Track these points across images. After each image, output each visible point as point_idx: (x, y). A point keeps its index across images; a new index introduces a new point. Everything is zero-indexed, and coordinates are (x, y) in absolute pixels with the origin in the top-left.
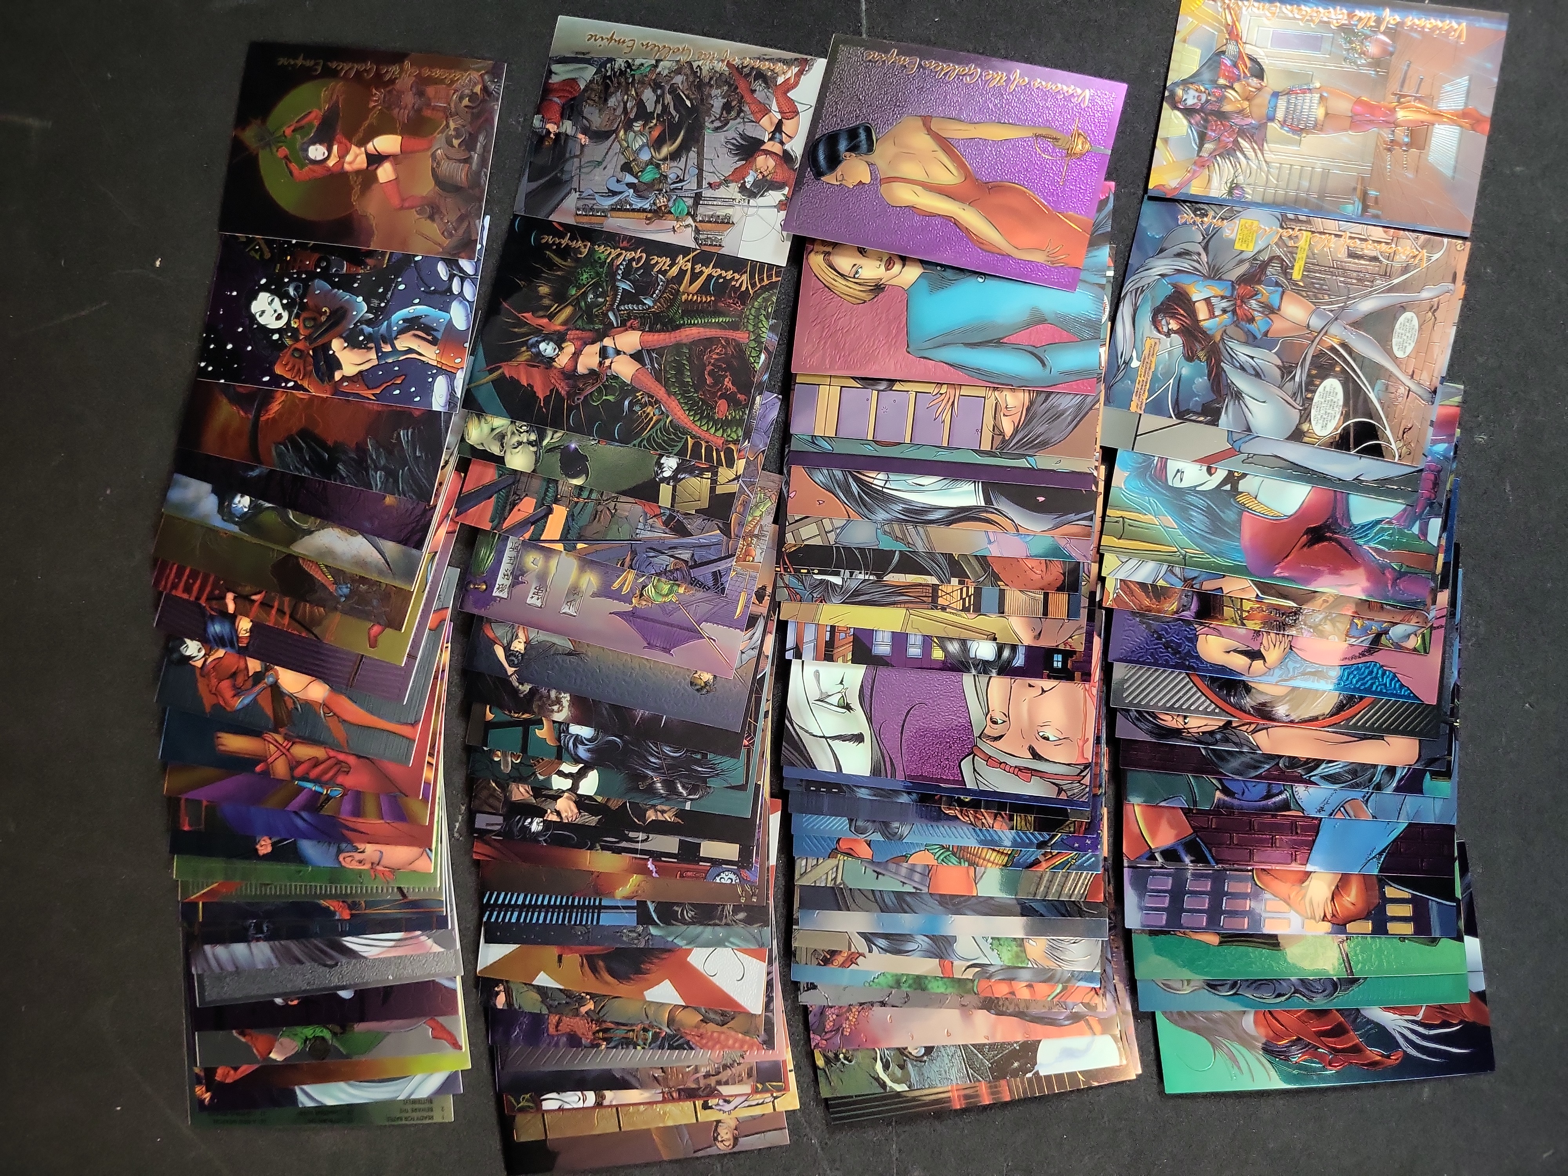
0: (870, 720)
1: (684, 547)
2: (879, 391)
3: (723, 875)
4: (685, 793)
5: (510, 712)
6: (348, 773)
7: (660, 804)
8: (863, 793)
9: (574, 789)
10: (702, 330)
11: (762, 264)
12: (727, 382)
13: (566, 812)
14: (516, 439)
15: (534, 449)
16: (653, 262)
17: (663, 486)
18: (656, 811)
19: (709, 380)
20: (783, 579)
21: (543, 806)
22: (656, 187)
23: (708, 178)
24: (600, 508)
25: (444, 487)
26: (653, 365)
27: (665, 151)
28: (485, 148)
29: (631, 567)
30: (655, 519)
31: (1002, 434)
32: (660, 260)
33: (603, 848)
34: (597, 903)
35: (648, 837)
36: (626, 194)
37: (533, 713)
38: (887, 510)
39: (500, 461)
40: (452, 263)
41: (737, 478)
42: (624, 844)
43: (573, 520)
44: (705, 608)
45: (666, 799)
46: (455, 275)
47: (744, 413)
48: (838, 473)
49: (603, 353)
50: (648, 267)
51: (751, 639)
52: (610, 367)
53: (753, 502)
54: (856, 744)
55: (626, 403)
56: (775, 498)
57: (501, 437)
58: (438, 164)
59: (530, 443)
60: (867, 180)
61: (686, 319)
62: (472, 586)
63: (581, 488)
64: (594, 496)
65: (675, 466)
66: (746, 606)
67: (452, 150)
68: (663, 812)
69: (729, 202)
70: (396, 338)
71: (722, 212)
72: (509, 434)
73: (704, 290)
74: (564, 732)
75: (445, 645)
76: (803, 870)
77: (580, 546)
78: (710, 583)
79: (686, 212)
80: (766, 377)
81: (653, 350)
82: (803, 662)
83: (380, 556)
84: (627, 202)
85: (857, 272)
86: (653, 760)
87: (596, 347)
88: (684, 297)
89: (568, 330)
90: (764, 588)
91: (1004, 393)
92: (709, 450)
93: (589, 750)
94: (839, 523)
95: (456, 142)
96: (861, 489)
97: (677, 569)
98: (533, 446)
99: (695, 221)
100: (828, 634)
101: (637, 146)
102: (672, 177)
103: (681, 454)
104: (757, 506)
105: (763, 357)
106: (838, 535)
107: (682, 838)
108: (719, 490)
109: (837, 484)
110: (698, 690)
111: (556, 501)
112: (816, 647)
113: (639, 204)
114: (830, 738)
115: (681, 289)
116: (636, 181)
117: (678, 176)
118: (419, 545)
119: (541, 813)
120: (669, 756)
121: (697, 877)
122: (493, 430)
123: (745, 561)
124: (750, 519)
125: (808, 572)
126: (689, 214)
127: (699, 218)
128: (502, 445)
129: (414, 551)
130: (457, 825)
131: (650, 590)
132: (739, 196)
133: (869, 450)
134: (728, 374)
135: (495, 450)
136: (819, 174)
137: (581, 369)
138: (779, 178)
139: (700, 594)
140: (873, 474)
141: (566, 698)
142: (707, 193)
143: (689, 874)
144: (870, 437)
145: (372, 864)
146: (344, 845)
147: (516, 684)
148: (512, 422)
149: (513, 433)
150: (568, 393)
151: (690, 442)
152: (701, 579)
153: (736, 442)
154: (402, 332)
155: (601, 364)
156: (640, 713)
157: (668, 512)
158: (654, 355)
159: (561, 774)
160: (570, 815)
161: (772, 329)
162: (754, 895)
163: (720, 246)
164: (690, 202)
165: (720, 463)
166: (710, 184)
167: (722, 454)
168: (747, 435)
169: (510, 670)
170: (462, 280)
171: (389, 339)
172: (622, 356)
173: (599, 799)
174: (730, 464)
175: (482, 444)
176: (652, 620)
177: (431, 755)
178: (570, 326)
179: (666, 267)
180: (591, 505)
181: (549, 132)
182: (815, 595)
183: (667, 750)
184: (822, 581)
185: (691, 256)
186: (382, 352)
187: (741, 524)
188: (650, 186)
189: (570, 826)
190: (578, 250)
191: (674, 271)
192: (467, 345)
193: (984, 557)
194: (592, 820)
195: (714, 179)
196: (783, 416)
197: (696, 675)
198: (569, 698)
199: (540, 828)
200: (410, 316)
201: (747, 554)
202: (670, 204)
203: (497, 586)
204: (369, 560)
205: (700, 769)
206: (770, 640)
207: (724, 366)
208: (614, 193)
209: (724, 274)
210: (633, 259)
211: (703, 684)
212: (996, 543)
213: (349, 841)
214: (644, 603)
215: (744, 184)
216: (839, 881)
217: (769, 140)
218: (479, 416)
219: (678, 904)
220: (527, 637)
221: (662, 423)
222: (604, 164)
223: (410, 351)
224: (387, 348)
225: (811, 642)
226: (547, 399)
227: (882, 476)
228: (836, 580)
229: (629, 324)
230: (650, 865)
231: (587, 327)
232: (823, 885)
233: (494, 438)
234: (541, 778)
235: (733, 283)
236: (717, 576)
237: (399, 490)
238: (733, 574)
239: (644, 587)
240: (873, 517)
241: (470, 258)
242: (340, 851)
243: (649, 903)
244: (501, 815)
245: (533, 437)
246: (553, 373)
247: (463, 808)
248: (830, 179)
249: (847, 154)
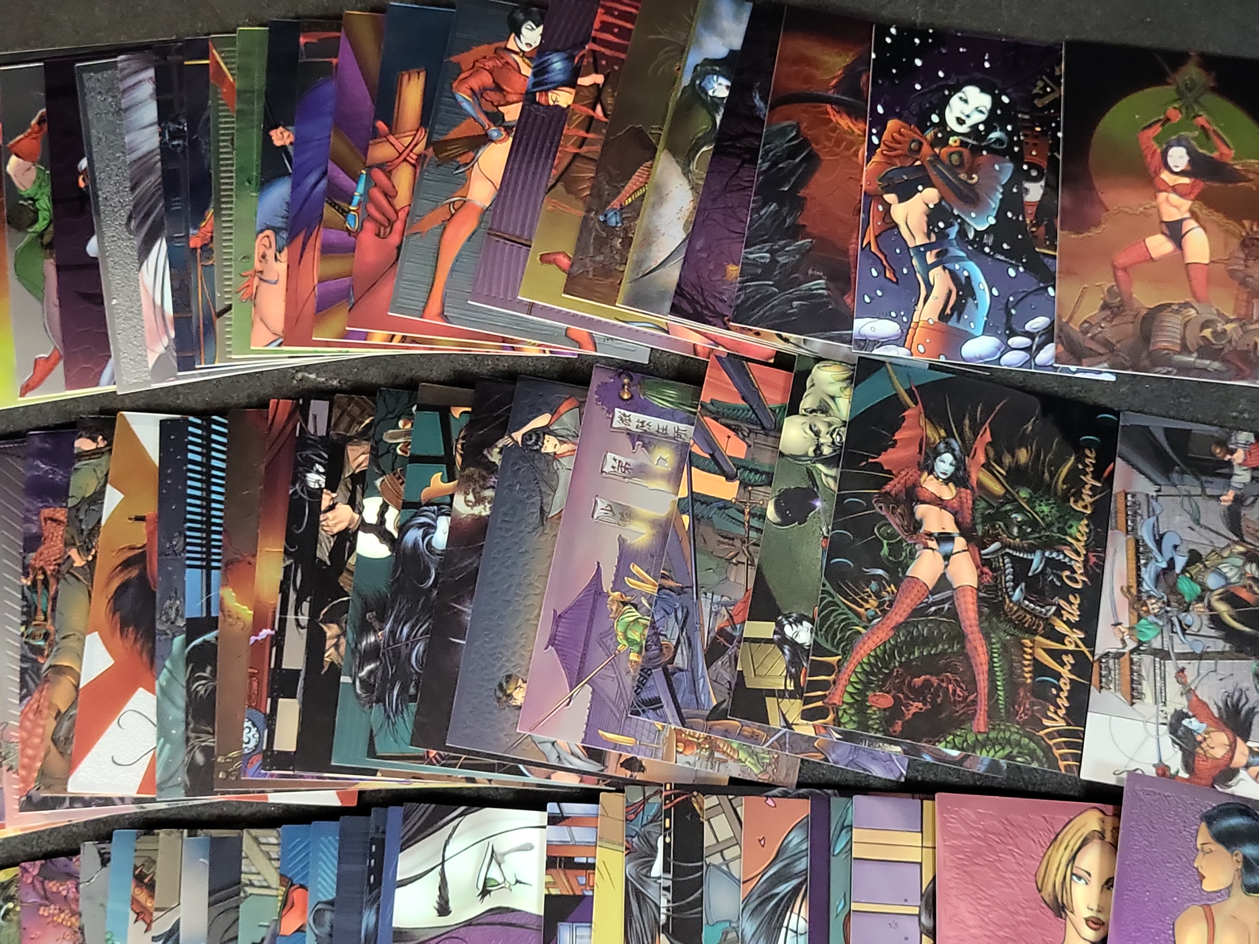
0: (469, 923)
1: (692, 658)
2: (919, 916)
3: (254, 730)
4: (363, 674)
5: (463, 438)
6: (378, 235)
7: (348, 643)
8: (369, 918)
9: (364, 526)
10: (986, 668)
11: (1081, 747)
12: (916, 706)
13: (334, 518)
14: (823, 428)
15: (811, 453)
16: (1071, 598)
17: (772, 625)
18: (338, 637)
19: (918, 681)
20: (655, 793)
21: (341, 486)
22: (1173, 598)
23: (1191, 667)
24: (738, 543)
25: (755, 338)
26: (934, 604)
27: (1222, 608)
28: (1204, 371)
29: (661, 588)
30: (727, 617)
32: (1075, 607)
33: (287, 569)
34: (214, 564)
35: (303, 628)
36: (1159, 558)
37: (463, 468)
38: (756, 936)
39: (793, 409)
40: (1048, 334)
41: (789, 726)
42: (293, 596)
43: (720, 509)
44: (611, 689)
45: (354, 650)
46: (1033, 339)
47: (877, 731)
48: (803, 864)
49: (945, 538)
50: (1065, 592)
51: (572, 754)
52: (926, 547)
53: (758, 748)
54: (436, 906)
55: (880, 572)
56: (764, 778)
57: (824, 409)
58: (1177, 312)
59: (818, 447)
60: (1208, 886)
61: (998, 646)
62: (626, 381)
63: (762, 516)
64: (753, 534)
65: (799, 640)
66: (616, 746)
67: (1198, 327)
68: (337, 646)
69: (1161, 698)
70: (944, 268)
71: (1146, 688)
72: (827, 419)
73: (1039, 668)
74: (439, 510)
75: (547, 350)
76: (263, 840)
77: (686, 519)
78: (645, 695)
79: (1143, 639)
80: (928, 758)
81: (953, 604)
82: (544, 827)
83: (659, 262)
84: (1148, 560)
85: (1080, 878)
86: (406, 630)
87: (951, 528)
88: (1027, 642)
89: (972, 489)
90: (642, 769)
92: (824, 685)
93: (415, 544)
94: (736, 869)
95: (1207, 332)
96: (782, 898)
97: (661, 650)
98: (815, 451)
99: (1132, 652)
100: (584, 860)
101: (1225, 570)
102: (1188, 618)
103: (817, 648)
104: (753, 754)
105: (955, 753)
106: (718, 867)
107: (302, 674)
108: (771, 702)
109: (788, 864)
110: (500, 686)
111: (744, 485)
112: (564, 844)
113: (1148, 575)
114: (443, 870)
115: (1038, 638)
116: (1178, 570)
117: (1189, 626)
118: (676, 310)
119: (332, 486)
120: (412, 649)
121: (250, 697)
122: (833, 398)
123: (677, 742)
124: (735, 746)
125: (666, 829)
126: (1141, 643)
127: (1135, 657)
128: (813, 411)
129: (668, 305)
130: (313, 376)
131: (631, 615)
132: (1170, 710)
133: (837, 905)
134: (929, 706)
135: (807, 403)
136: (1209, 819)
137: (921, 510)
138: (1200, 764)
139: (629, 682)
140: (805, 913)
141: (483, 510)
142: (1171, 667)
143: (255, 684)
144: (854, 907)
145: (261, 272)
146: (285, 235)
147: (500, 443)
148: (845, 422)
149: (830, 425)
150: (888, 493)
151: (834, 660)
152: (650, 683)
153: (837, 722)
154: (954, 276)
155: (930, 535)
156: (467, 609)
157: (737, 634)
158: (946, 606)
159: (384, 508)
160: (331, 523)
161: (994, 765)
162: (228, 774)
163: (1101, 687)
164: (1156, 644)
165: (807, 701)
166: (1182, 670)
167: (820, 703)
168: (847, 736)
169: (518, 436)
170: (1027, 349)
171: (942, 259)
172: (941, 562)
173: (352, 560)
174: (807, 715)
175: (813, 385)
176: (591, 620)
177: (404, 339)
178: (978, 493)
179: (1066, 616)
180: (741, 531)
181: (1232, 452)
182: (635, 840)
183: (420, 647)
184: (655, 849)
185: (1084, 648)
186: (925, 252)
187: (726, 733)
188: (1173, 590)
189: (315, 524)
190: (1078, 497)
191: (1062, 627)
192: (943, 359)
194: (323, 553)
195: (1190, 674)
196: (877, 784)
197: (520, 681)
198: (484, 514)
199: (312, 485)
200: (974, 284)
201: (687, 744)
202: (1151, 618)
203: (627, 413)
204: (654, 248)
205: (395, 692)
206: (571, 781)
207: (939, 700)
208: (1159, 542)
209: (1064, 695)
210: (1074, 571)
211: (509, 692)
213: (290, 240)
214: (614, 608)
215: (1187, 716)
216: (249, 890)
217: (1250, 748)
218: (850, 378)
219: (214, 673)
220: (562, 455)
221: (856, 620)
222: (1197, 528)
223: (930, 287)
224: (930, 258)
225: (572, 836)
226: (878, 467)
227: (803, 926)
228: (657, 869)
229: (986, 569)
230: (265, 633)
231: (978, 515)
232: (244, 868)
233: (822, 401)
234: (378, 483)
235: (1052, 708)
236: (654, 703)
237: (747, 281)
238: (659, 725)
239: (635, 606)
240: (746, 914)
241: (1057, 359)
242: (276, 231)
243: (214, 633)
244: (328, 433)
245: (827, 451)
246: (913, 472)
247: (335, 383)
248: (1204, 835)
249: (1240, 858)
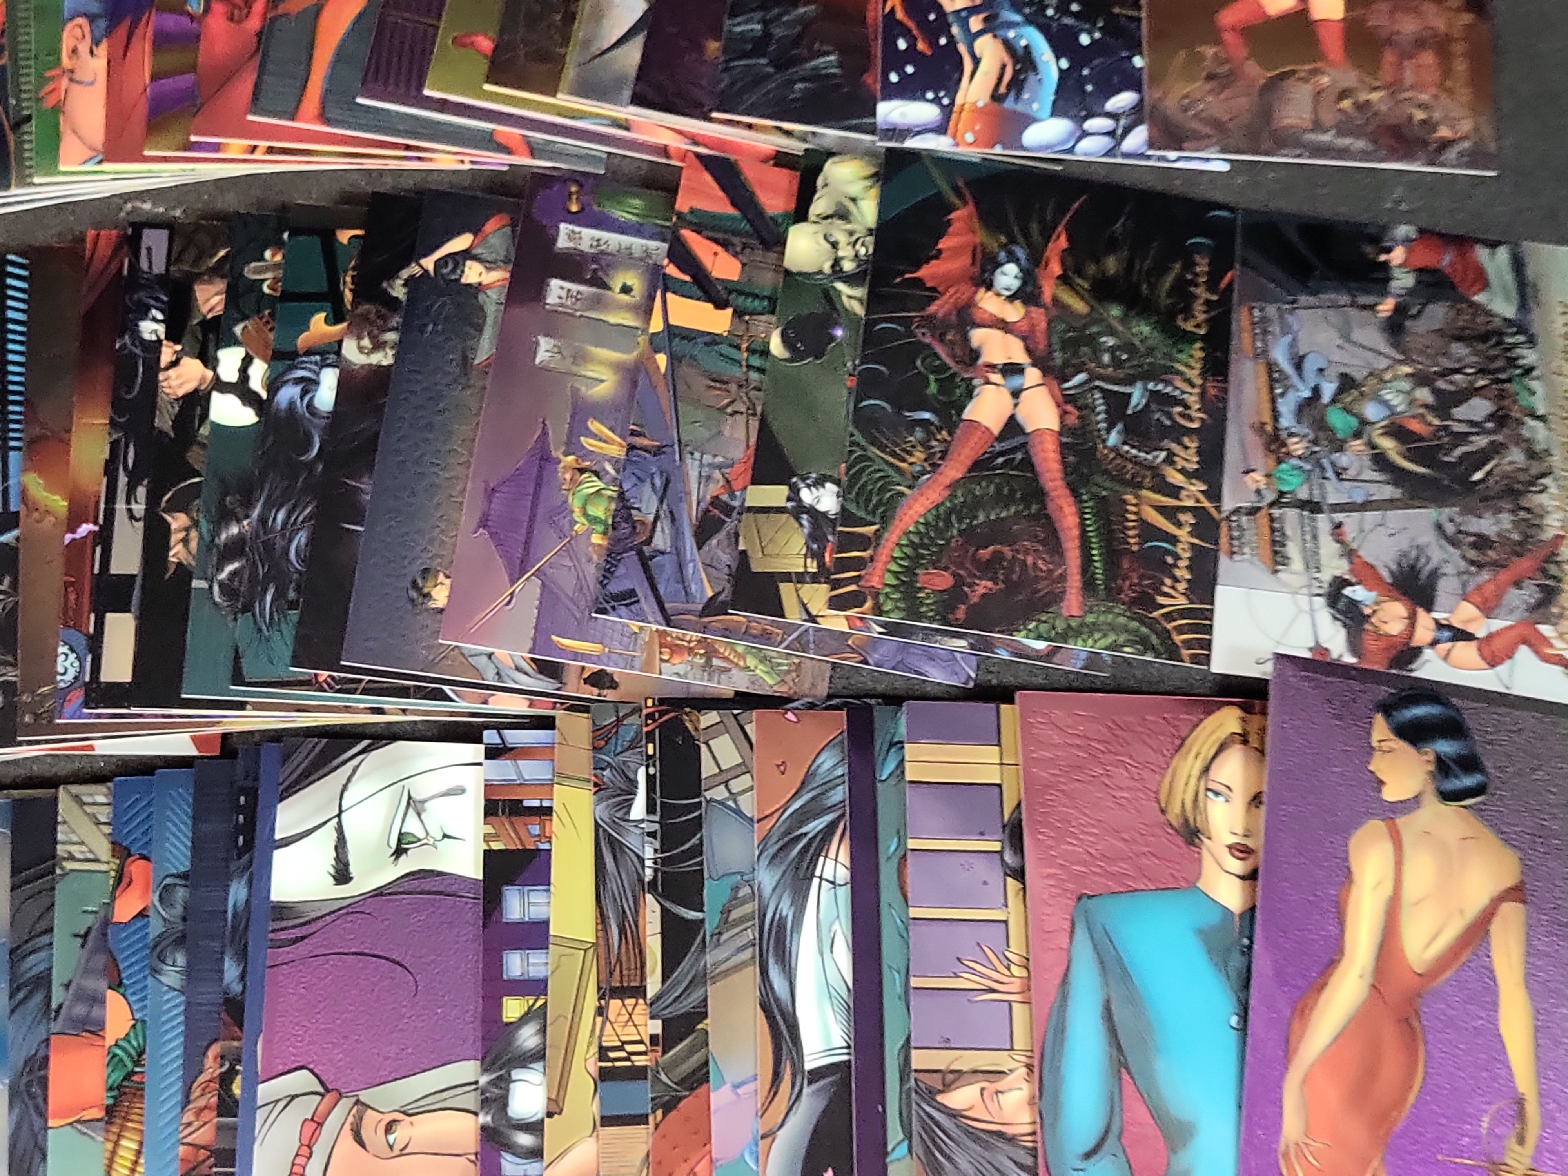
0: (378, 893)
1: (677, 535)
2: (1000, 853)
3: (72, 657)
4: (223, 576)
5: (354, 269)
6: (231, 19)
7: (201, 537)
8: (238, 892)
9: (220, 386)
10: (1076, 532)
11: (1209, 629)
12: (984, 586)
13: (178, 377)
14: (841, 238)
15: (827, 268)
16: (1186, 440)
17: (784, 490)
18: (187, 529)
19: (985, 553)
20: (632, 713)
21: (187, 338)
22: (1321, 434)
23: (1351, 521)
24: (733, 387)
25: (746, 133)
26: (1001, 454)
27: (1388, 444)
28: (1343, 153)
29: (631, 448)
30: (722, 483)
31: (947, 1087)
32: (1192, 451)
33: (114, 445)
34: (12, 444)
35: (137, 520)
36: (1300, 385)
37: (355, 304)
39: (800, 215)
40: (1137, 115)
41: (812, 619)
42: (123, 480)
43: (706, 344)
44: (567, 582)
45: (208, 546)
46: (1117, 120)
47: (932, 620)
48: (840, 794)
49: (1011, 370)
50: (1177, 433)
51: (518, 669)
52: (988, 382)
53: (772, 651)
54: (332, 871)
55: (927, 415)
56: (781, 690)
57: (842, 214)
58: (1306, 80)
59: (837, 262)
60: (1390, 794)
61: (1090, 504)
62: (574, 189)
63: (765, 353)
64: (754, 376)
65: (822, 507)
66: (576, 656)
67: (1333, 97)
68: (185, 541)
69: (1312, 562)
70: (995, 36)
71: (1293, 549)
72: (849, 227)
73: (1148, 531)
74: (323, 360)
75: (467, 159)
76: (86, 799)
77: (662, 359)
78: (614, 587)
79: (1285, 489)
80: (1004, 655)
81: (1027, 452)
82: (480, 764)
83: (614, 40)
84: (1287, 388)
85: (1217, 794)
86: (281, 516)
87: (1020, 356)
88: (1130, 498)
89: (1046, 309)
90: (613, 685)
91: (1025, 1086)
92: (859, 565)
93: (291, 404)
94: (748, 805)
95: (1346, 104)
96: (815, 837)
97: (634, 528)
98: (833, 266)
99: (1272, 505)
100: (536, 803)
101: (1388, 397)
102: (1343, 460)
103: (845, 517)
104: (764, 660)
105: (1041, 645)
106: (721, 803)
107: (139, 581)
108: (786, 590)
109: (818, 796)
110: (414, 584)
111: (738, 314)
112: (508, 785)
113: (1287, 407)
114: (340, 824)
115: (1144, 493)
116: (1326, 398)
117: (1345, 469)
118: (638, 100)
119: (173, 335)
120: (290, 541)
121: (65, 613)
122: (854, 200)
123: (661, 646)
124: (740, 649)
125: (649, 757)
126: (1282, 494)
127: (1276, 512)
128: (826, 217)
129: (627, 94)
130: (147, 206)
131: (590, 485)
132: (1326, 576)
133: (888, 846)
134: (1001, 585)
135: (819, 206)
136: (1387, 709)
137: (977, 336)
138: (1370, 643)
139: (592, 572)
140: (844, 856)
141: (385, 358)
142: (1323, 522)
143: (72, 597)
144: (912, 844)
145: (72, 71)
146: (102, 24)
147: (405, 274)
148: (870, 230)
149: (851, 233)
150: (931, 317)
151: (869, 530)
152: (621, 570)
153: (878, 610)
154: (1008, 45)
155: (992, 367)
156: (365, 485)
157: (736, 503)
158: (1019, 456)
159: (247, 361)
160: (174, 383)
161: (1093, 660)
162: (37, 717)
163: (1233, 553)
164: (1303, 494)
165: (836, 585)
166: (1339, 526)
167: (853, 587)
168: (893, 629)
169: (429, 263)
170: (1111, 134)
171: (992, 25)
172: (1009, 400)
173: (204, 431)
174: (836, 603)
175: (826, 185)
176: (536, 494)
177: (270, 150)
178: (1054, 312)
179: (1180, 463)
180: (738, 372)
181: (1389, 250)
182: (607, 773)
183: (301, 538)
184: (634, 783)
185: (1207, 504)
186: (968, 17)
187: (727, 632)
188: (1321, 425)
189: (152, 385)
190: (1188, 313)
191: (1176, 478)
192: (998, 150)
193: (706, 1079)
194: (164, 422)
195: (1350, 531)
196: (936, 691)
197: (441, 577)
198: (385, 363)
199: (147, 336)
200: (1035, 54)
201: (675, 649)
202: (1295, 462)
203: (577, 229)
204: (605, 22)
205: (269, 598)
207: (1015, 577)
208: (1299, 363)
209: (1183, 563)
210: (1187, 407)
211: (426, 590)
212: (734, 1097)
213: (109, 32)
214: (568, 476)
215: (1349, 584)
216: (69, 865)
217: (1437, 622)
218: (875, 176)
219: (14, 585)
220: (488, 286)
221: (896, 478)
222: (1347, 345)
223: (976, 61)
224: (976, 23)
225: (519, 773)
226: (919, 283)
227: (843, 874)
228: (638, 809)
229: (1069, 408)
230: (85, 529)
231: (1055, 339)
232: (60, 837)
233: (840, 205)
234: (238, 329)
235: (1168, 581)
236: (627, 598)
237: (731, 60)
238: (635, 625)
239: (597, 474)
240: (764, 862)
241: (1151, 145)
242: (92, 18)
243: (15, 533)
244: (167, 270)
245: (848, 266)
246: (964, 291)
247: (178, 213)
248: (1380, 729)
249: (1431, 757)
